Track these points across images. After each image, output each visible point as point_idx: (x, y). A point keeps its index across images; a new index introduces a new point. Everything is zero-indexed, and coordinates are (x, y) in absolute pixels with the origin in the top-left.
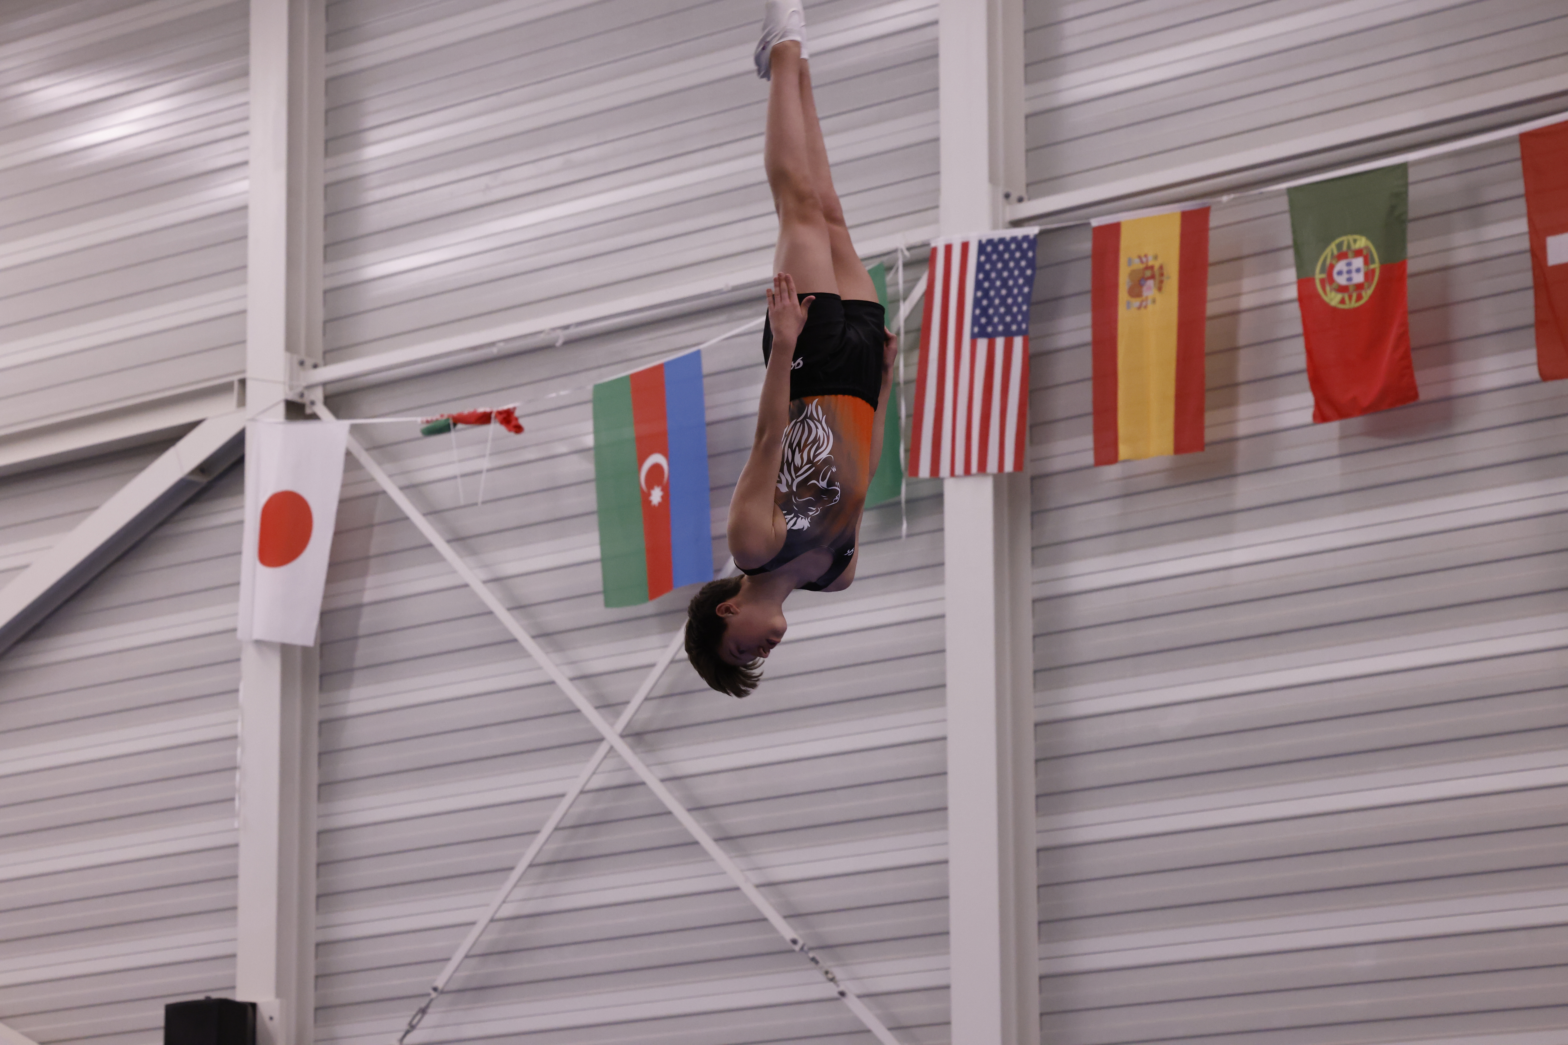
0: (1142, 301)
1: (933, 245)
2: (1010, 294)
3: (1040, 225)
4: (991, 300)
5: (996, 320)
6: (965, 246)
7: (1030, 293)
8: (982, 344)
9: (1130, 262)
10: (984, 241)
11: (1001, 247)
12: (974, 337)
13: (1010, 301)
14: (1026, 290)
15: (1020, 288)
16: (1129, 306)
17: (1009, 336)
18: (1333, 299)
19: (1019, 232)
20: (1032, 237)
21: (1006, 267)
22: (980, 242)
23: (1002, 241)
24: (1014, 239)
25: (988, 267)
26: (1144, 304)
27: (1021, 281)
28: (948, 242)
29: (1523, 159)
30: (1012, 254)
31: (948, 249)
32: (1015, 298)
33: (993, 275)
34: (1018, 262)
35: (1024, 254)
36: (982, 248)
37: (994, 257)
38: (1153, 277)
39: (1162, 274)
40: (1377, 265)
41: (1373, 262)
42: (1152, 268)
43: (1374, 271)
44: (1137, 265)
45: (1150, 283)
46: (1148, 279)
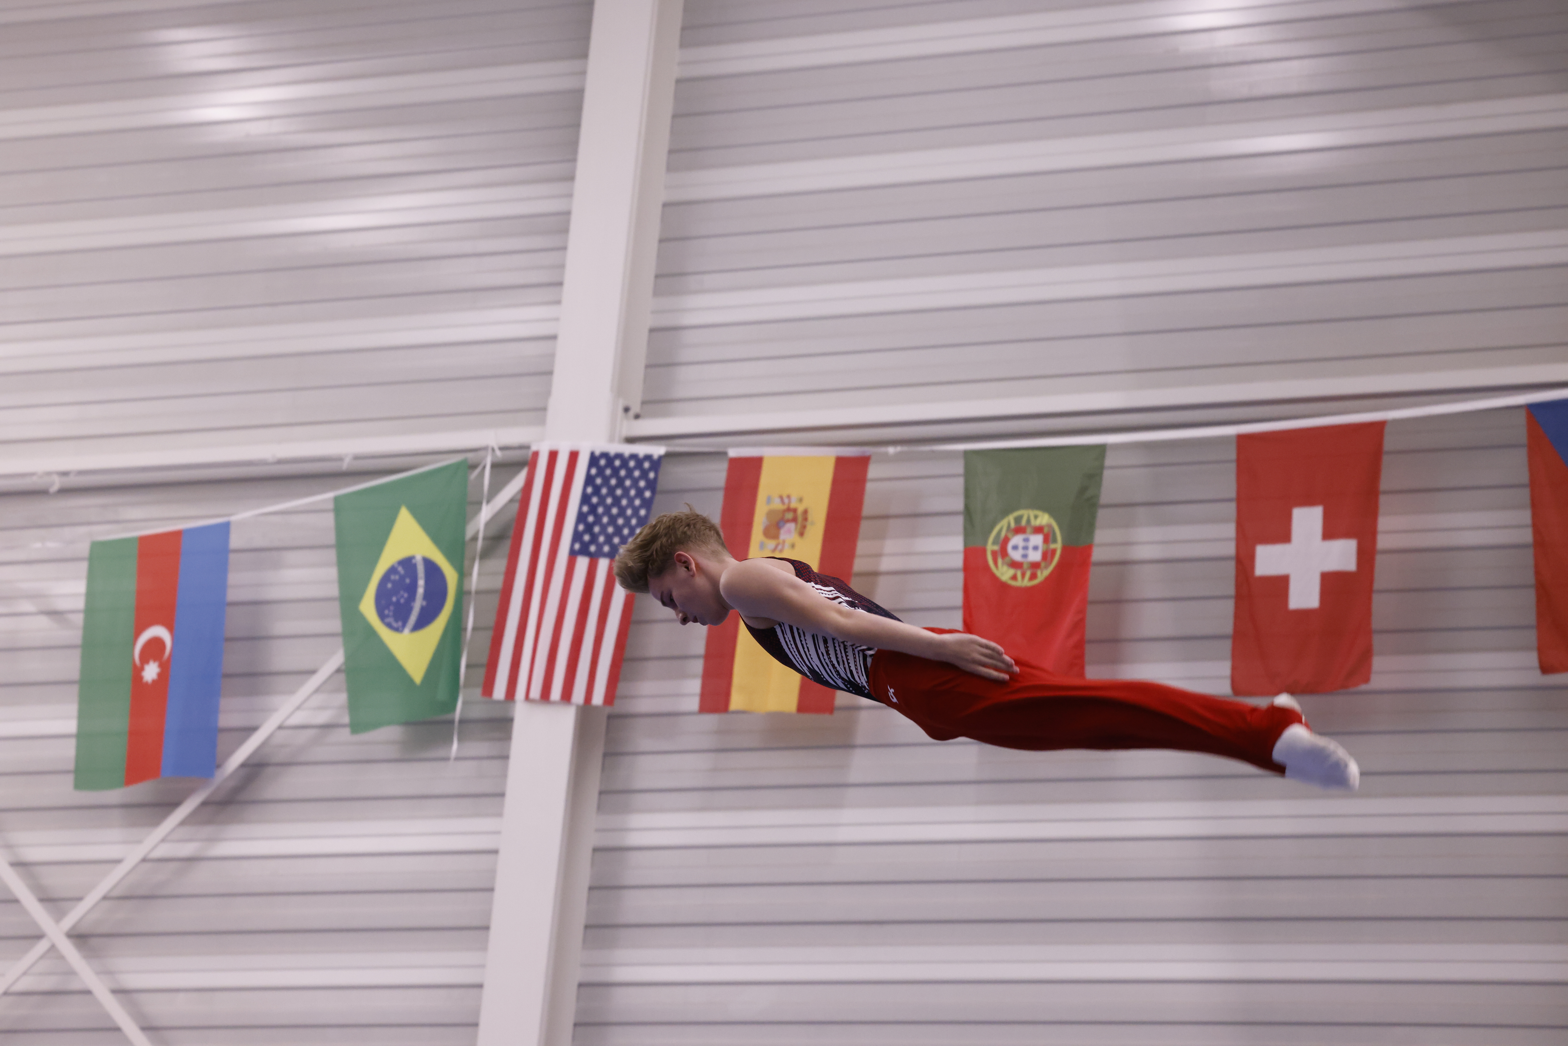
1: (534, 448)
2: (622, 513)
3: (666, 445)
4: (598, 517)
5: (601, 539)
6: (574, 457)
8: (582, 563)
9: (769, 500)
10: (597, 453)
11: (617, 463)
12: (573, 555)
13: (620, 521)
14: (643, 512)
15: (636, 510)
16: (762, 546)
18: (1004, 573)
19: (641, 450)
20: (656, 457)
22: (592, 454)
23: (619, 456)
24: (634, 456)
26: (780, 547)
27: (637, 502)
28: (554, 448)
29: (1239, 461)
30: (630, 472)
31: (553, 456)
32: (627, 520)
33: (604, 491)
34: (635, 482)
35: (644, 474)
36: (594, 460)
37: (608, 472)
38: (795, 520)
39: (806, 519)
40: (1058, 546)
41: (1055, 541)
42: (795, 510)
43: (1054, 552)
44: (777, 505)
45: (791, 526)
46: (788, 521)
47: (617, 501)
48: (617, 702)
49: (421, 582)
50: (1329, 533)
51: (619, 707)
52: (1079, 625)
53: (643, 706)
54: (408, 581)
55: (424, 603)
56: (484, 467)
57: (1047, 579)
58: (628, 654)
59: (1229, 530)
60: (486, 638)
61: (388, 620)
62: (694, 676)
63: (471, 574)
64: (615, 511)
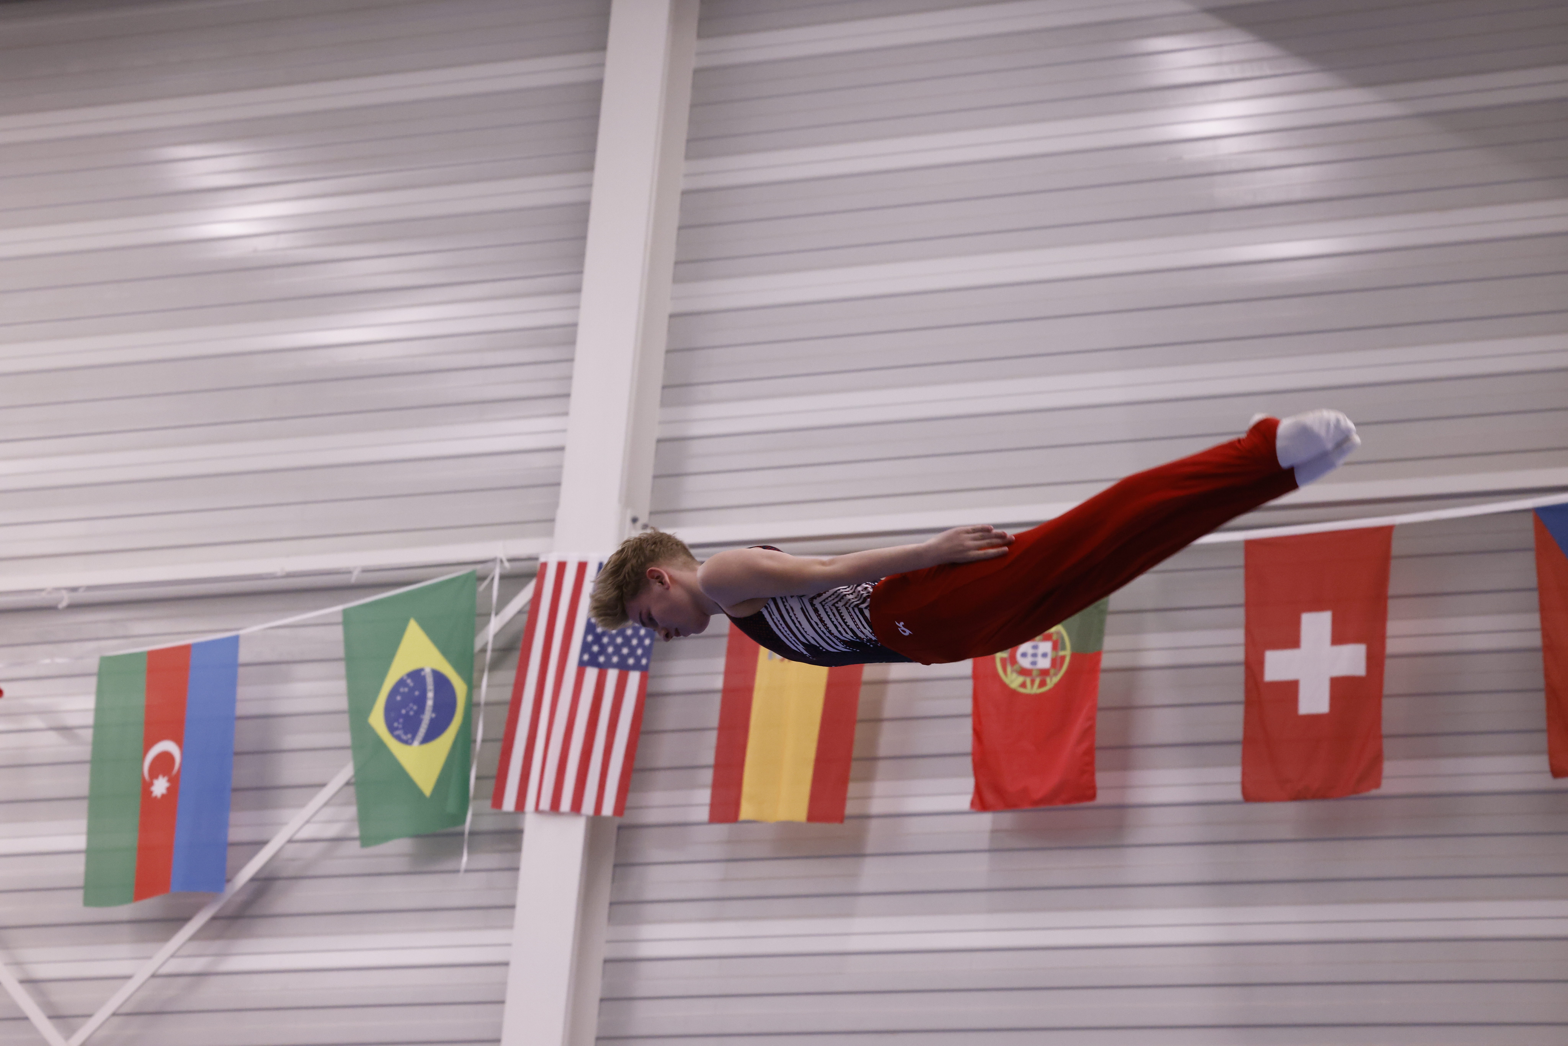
1: (545, 560)
5: (610, 650)
6: (582, 567)
8: (591, 674)
12: (582, 666)
16: (770, 657)
17: (624, 669)
18: (1013, 681)
28: (562, 559)
29: (1247, 566)
31: (561, 567)
40: (1067, 653)
41: (1064, 648)
43: (1063, 658)
48: (627, 813)
49: (430, 695)
50: (1338, 639)
51: (630, 817)
52: (1089, 732)
53: (653, 816)
54: (417, 693)
55: (434, 715)
56: (493, 579)
57: (1057, 685)
58: (637, 764)
59: (1238, 636)
60: (496, 749)
61: (398, 732)
62: (703, 786)
63: (479, 686)
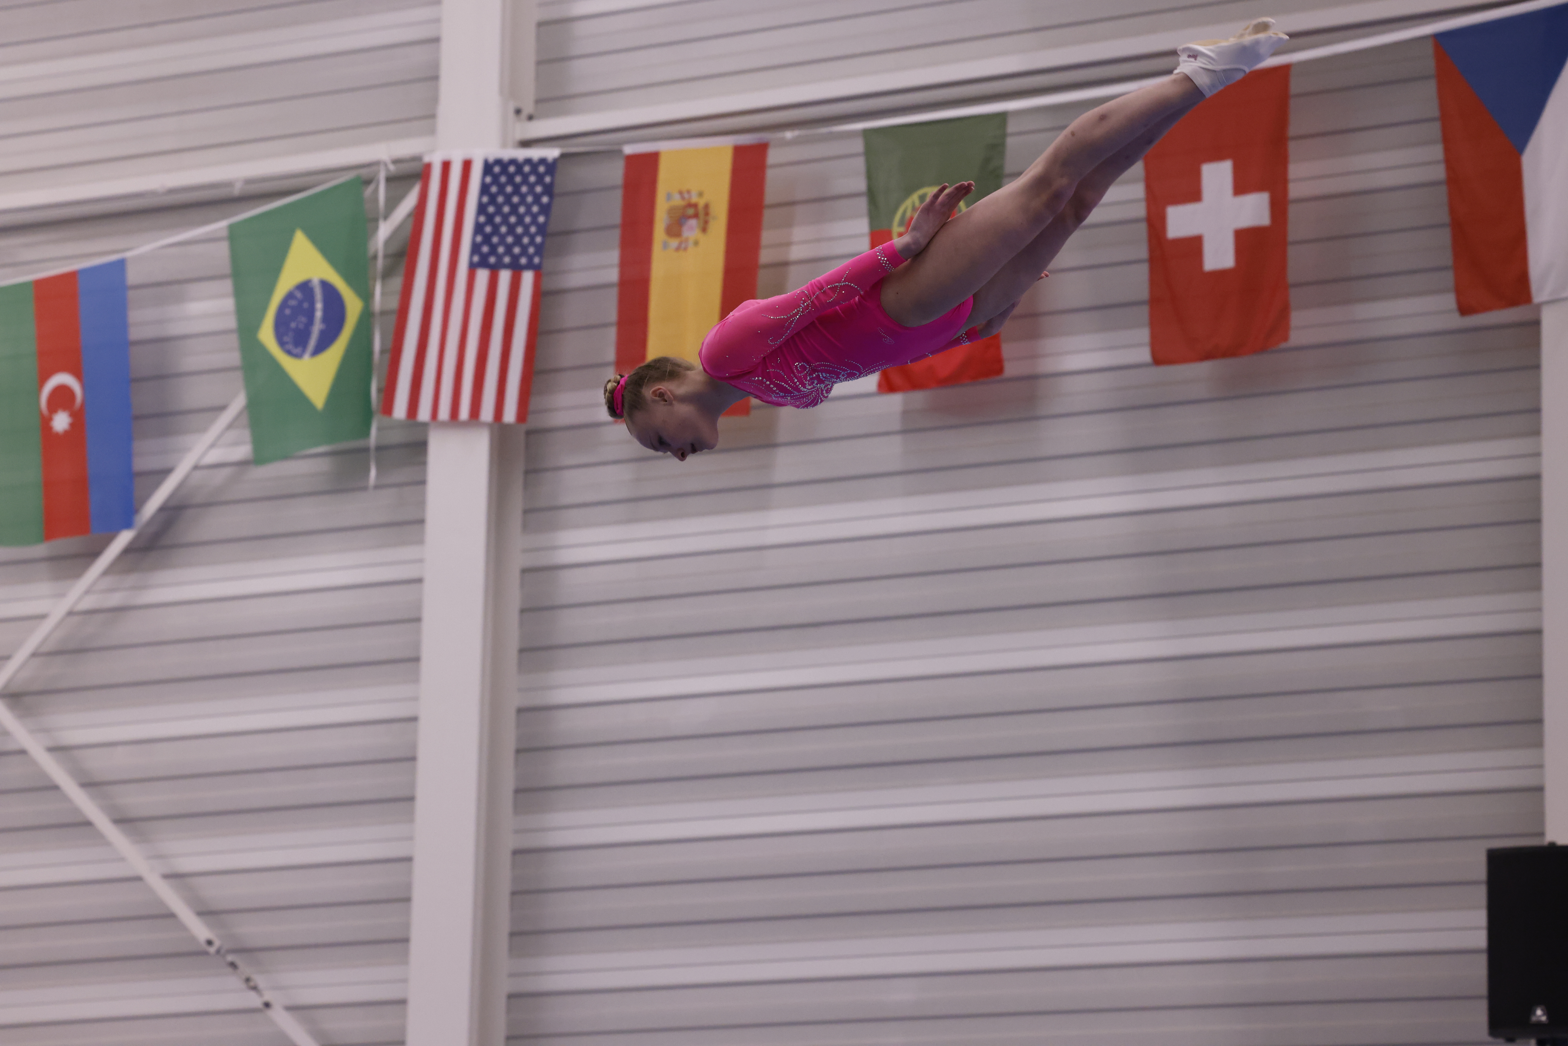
0: (680, 244)
1: (426, 159)
2: (520, 221)
3: (562, 147)
4: (496, 228)
5: (501, 250)
6: (467, 165)
7: (546, 223)
8: (483, 275)
9: (670, 197)
10: (491, 160)
11: (512, 169)
12: (473, 268)
13: (519, 230)
14: (541, 219)
15: (534, 217)
16: (665, 246)
17: (517, 270)
19: (535, 153)
20: (550, 160)
21: (517, 190)
22: (486, 162)
23: (513, 161)
24: (528, 161)
25: (494, 189)
26: (683, 246)
27: (535, 209)
28: (444, 157)
30: (525, 177)
31: (446, 167)
32: (526, 228)
33: (500, 199)
34: (532, 187)
35: (540, 179)
36: (488, 168)
37: (503, 179)
38: (696, 216)
39: (707, 214)
42: (695, 206)
44: (677, 201)
45: (693, 222)
46: (690, 217)
47: (514, 209)
48: (530, 418)
49: (319, 306)
50: (1241, 187)
51: (534, 422)
53: (562, 419)
54: (306, 306)
55: (324, 326)
56: (378, 183)
58: (540, 366)
61: (288, 347)
64: (513, 219)
